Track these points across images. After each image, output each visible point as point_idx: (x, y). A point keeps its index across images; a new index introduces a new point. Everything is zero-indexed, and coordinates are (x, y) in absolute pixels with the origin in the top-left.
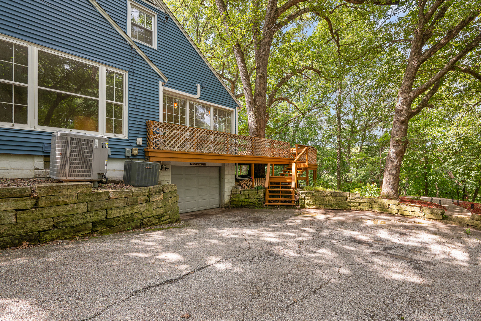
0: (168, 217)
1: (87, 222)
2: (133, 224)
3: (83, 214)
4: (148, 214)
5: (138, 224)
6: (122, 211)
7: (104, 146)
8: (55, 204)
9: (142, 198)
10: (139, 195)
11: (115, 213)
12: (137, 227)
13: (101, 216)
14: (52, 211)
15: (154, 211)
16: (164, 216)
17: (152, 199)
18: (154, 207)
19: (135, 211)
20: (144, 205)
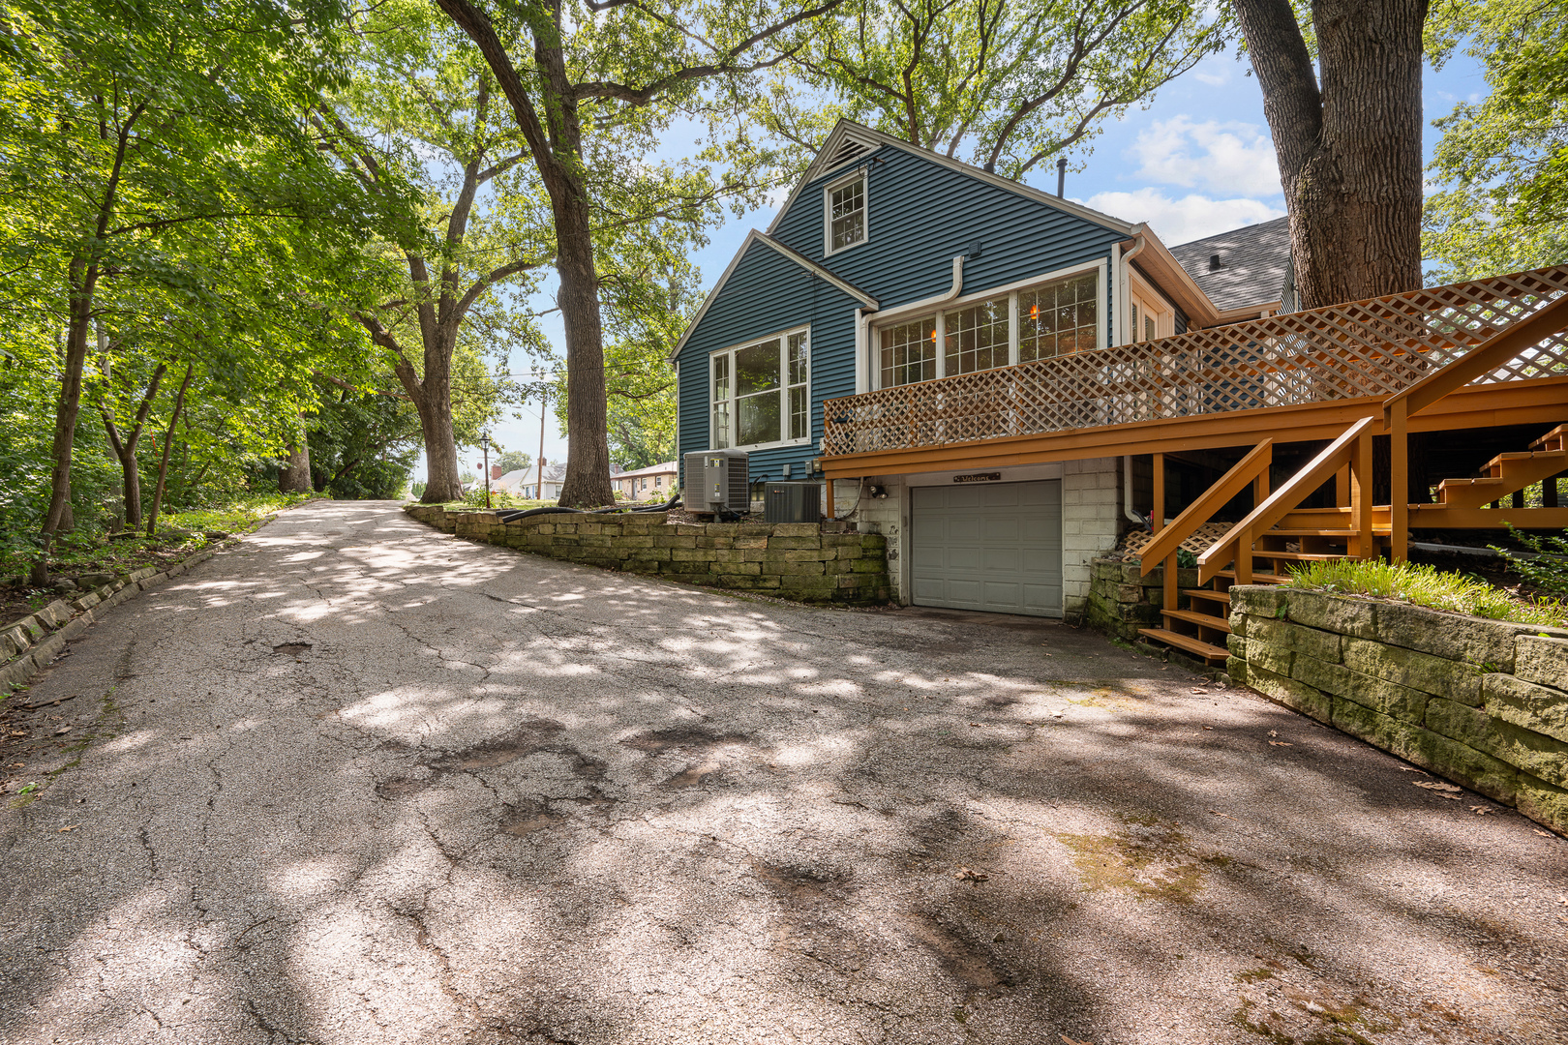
0: (776, 584)
1: (652, 560)
2: (705, 578)
3: (649, 549)
4: (732, 568)
5: (713, 580)
6: (690, 554)
7: (712, 463)
8: (632, 534)
9: (722, 540)
10: (717, 535)
11: (681, 556)
12: (711, 585)
13: (665, 555)
14: (628, 540)
15: (742, 567)
16: (765, 580)
17: (740, 544)
18: (742, 559)
19: (710, 559)
20: (725, 552)
